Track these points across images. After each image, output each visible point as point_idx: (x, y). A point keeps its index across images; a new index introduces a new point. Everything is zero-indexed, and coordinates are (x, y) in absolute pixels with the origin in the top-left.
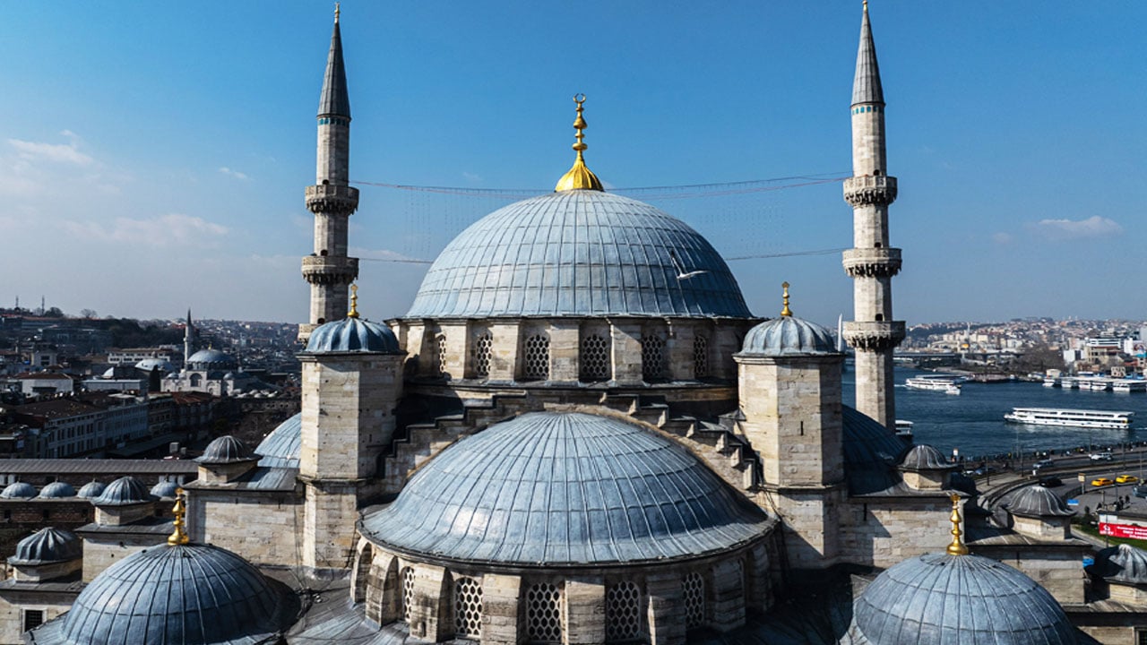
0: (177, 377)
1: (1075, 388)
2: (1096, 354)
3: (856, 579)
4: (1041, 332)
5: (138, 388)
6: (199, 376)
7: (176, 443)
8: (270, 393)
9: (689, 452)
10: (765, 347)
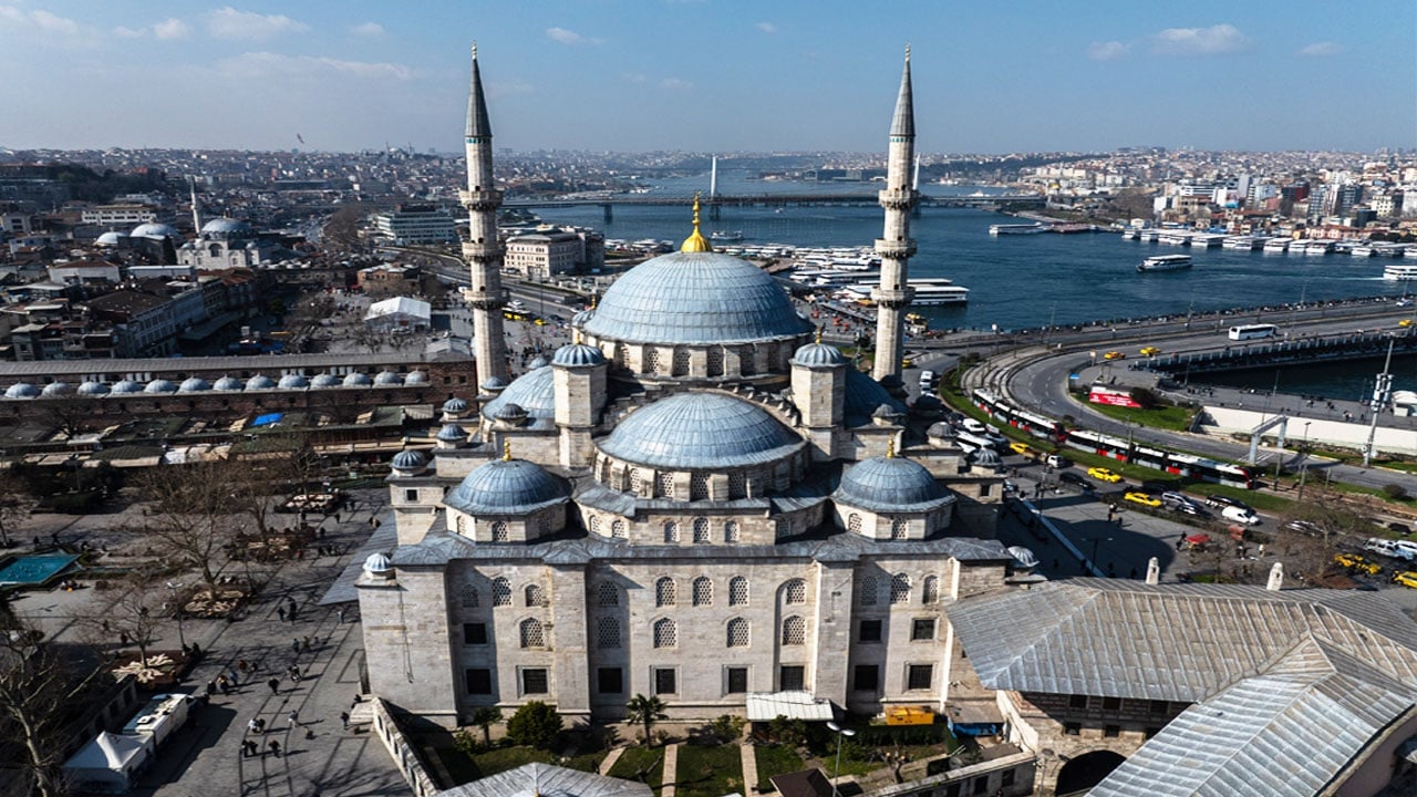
0: (193, 247)
1: (1154, 241)
2: (1186, 203)
3: (845, 465)
4: (1146, 167)
5: (189, 274)
6: (219, 246)
7: (247, 328)
8: (304, 263)
9: (765, 411)
10: (806, 361)
